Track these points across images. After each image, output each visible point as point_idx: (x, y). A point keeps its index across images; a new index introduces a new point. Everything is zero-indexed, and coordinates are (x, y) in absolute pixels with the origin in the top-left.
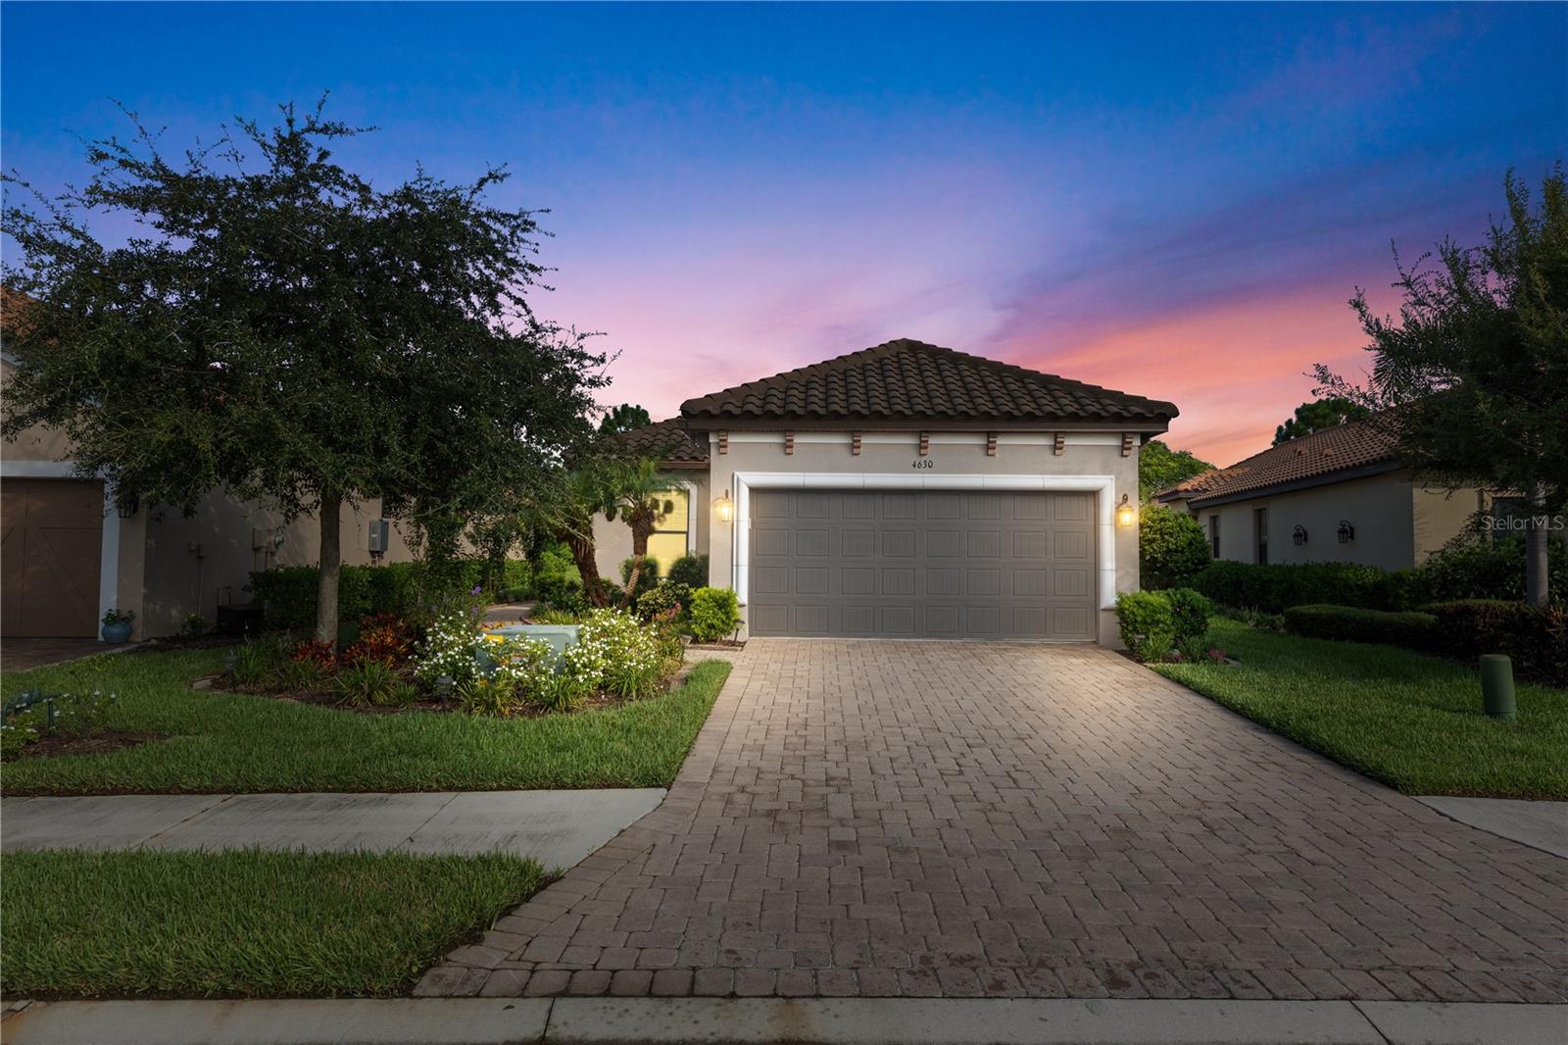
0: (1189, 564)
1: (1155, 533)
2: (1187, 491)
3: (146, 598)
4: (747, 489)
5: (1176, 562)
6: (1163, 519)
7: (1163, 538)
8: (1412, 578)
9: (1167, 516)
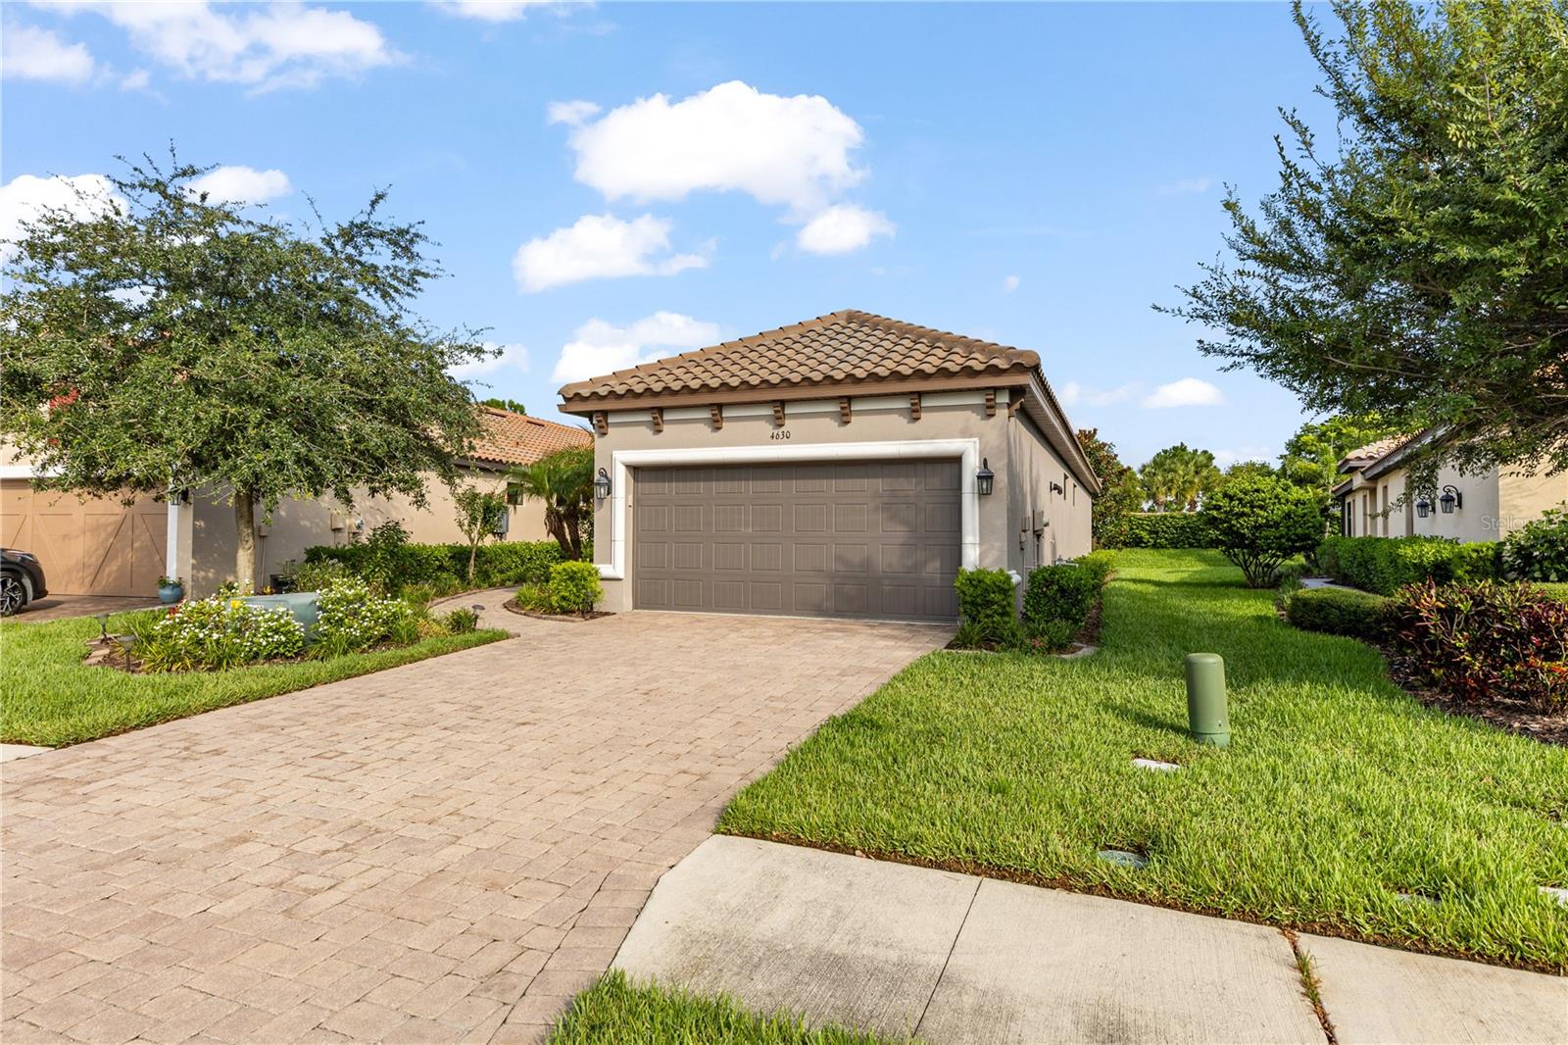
0: (1283, 540)
1: (1244, 506)
2: (1359, 459)
3: (194, 567)
4: (624, 468)
5: (1267, 538)
6: (1257, 491)
7: (1253, 512)
8: (1474, 555)
9: (1262, 487)
